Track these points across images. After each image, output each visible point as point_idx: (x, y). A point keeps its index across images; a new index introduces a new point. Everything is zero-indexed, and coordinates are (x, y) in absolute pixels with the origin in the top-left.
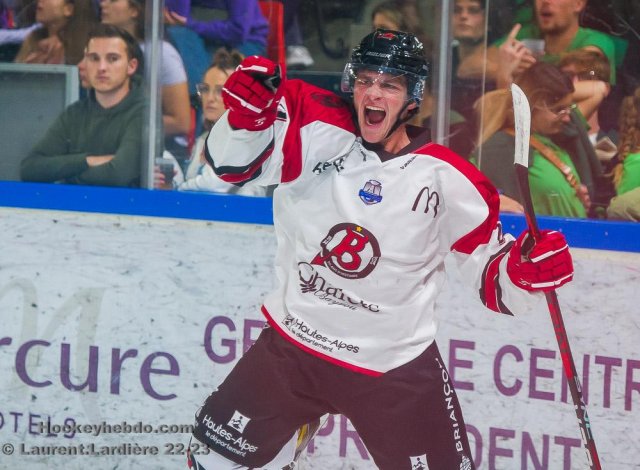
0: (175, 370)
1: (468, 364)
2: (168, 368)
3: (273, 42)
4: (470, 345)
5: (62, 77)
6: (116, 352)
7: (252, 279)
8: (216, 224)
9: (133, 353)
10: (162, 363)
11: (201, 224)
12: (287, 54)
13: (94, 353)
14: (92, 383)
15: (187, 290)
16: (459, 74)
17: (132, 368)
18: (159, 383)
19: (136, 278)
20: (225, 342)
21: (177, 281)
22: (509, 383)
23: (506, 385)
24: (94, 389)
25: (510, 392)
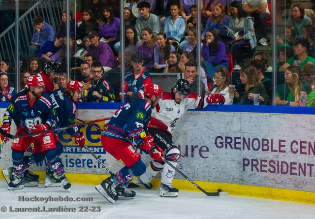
0: (208, 150)
1: (284, 146)
2: (206, 150)
3: (230, 64)
4: (284, 141)
5: (176, 76)
6: (192, 146)
7: (227, 126)
8: (217, 112)
9: (197, 146)
10: (204, 149)
11: (213, 112)
12: (234, 67)
13: (187, 147)
14: (186, 155)
15: (210, 130)
16: (279, 71)
17: (197, 150)
18: (204, 154)
19: (196, 127)
20: (221, 143)
21: (207, 127)
22: (295, 150)
23: (294, 151)
24: (187, 156)
25: (295, 153)
